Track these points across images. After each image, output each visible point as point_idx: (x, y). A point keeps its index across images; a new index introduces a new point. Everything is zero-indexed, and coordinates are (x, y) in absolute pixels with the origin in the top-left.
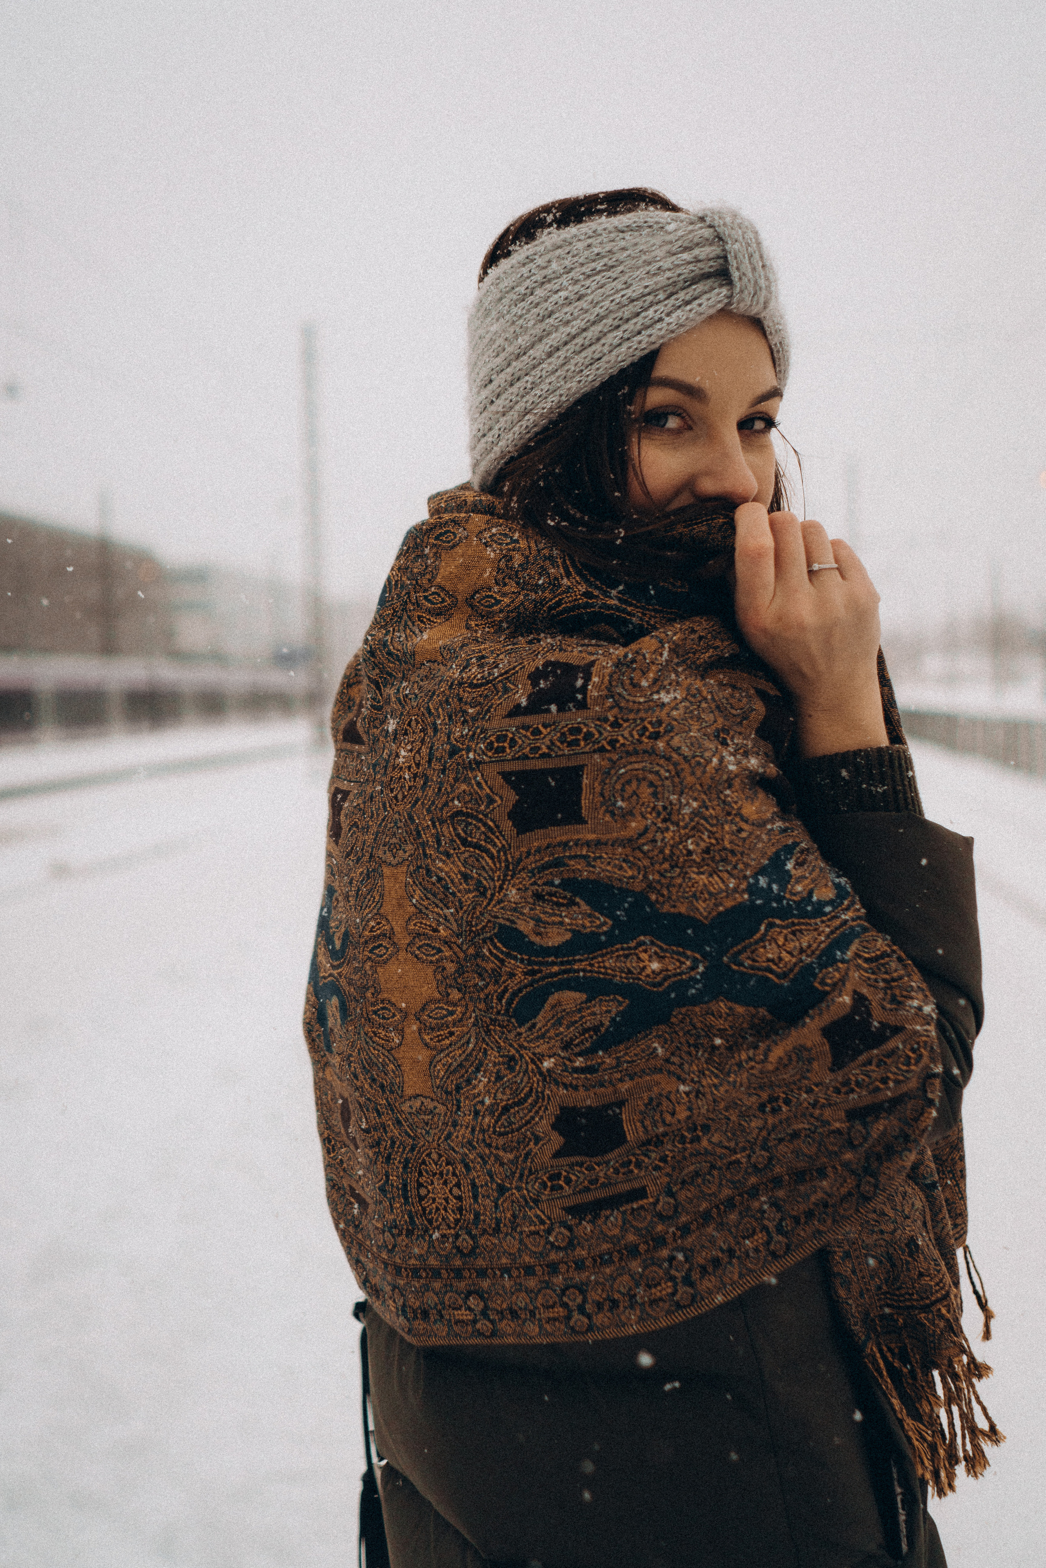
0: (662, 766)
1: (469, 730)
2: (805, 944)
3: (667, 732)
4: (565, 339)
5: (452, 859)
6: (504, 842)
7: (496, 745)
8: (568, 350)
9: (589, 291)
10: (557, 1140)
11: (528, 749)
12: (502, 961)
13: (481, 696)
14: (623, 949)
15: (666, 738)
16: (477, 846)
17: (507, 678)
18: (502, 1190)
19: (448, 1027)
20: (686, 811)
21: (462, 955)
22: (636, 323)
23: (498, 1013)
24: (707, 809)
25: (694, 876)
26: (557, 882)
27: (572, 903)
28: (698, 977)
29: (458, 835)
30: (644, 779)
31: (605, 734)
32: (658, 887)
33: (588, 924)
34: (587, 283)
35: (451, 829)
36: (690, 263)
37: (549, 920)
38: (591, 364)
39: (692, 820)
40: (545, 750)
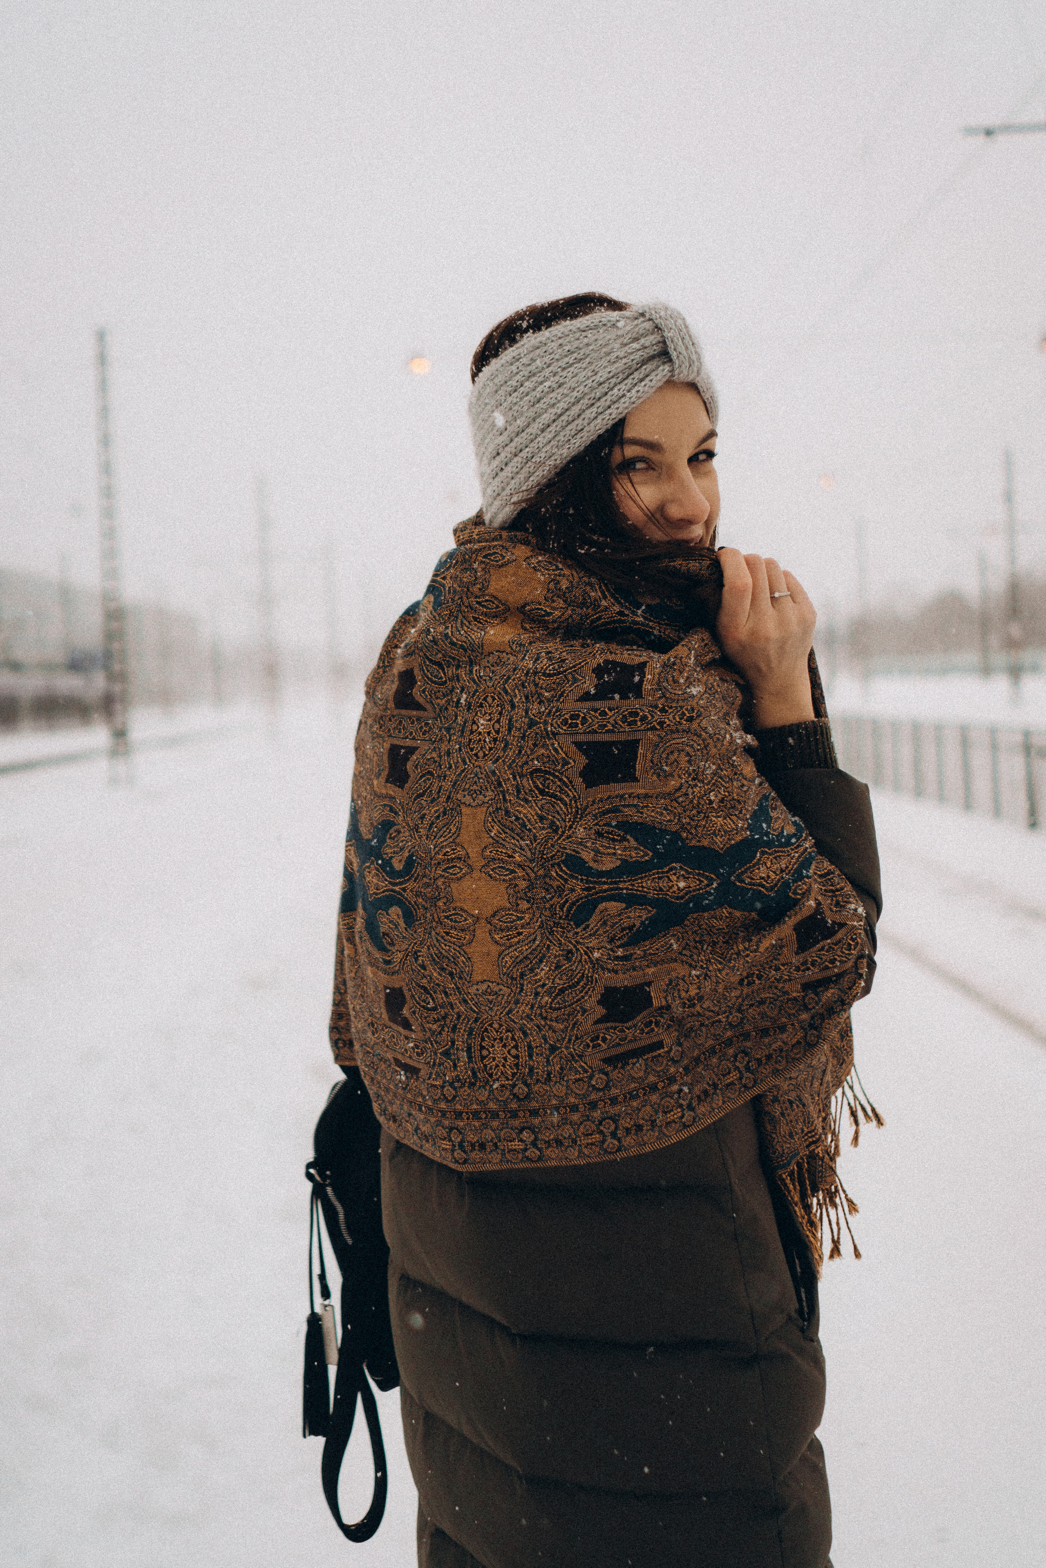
0: (695, 741)
1: (545, 709)
2: (783, 866)
3: (698, 716)
4: (554, 417)
5: (530, 804)
6: (574, 793)
7: (570, 721)
8: (557, 426)
10: (601, 1011)
11: (597, 726)
12: (566, 880)
14: (658, 873)
15: (698, 721)
16: (553, 796)
17: (574, 671)
18: (553, 1049)
19: (516, 929)
21: (532, 875)
22: (606, 400)
23: (560, 918)
24: (722, 771)
25: (713, 819)
26: (614, 824)
27: (624, 839)
28: (712, 891)
29: (536, 787)
30: (683, 751)
31: (656, 717)
32: (688, 827)
33: (634, 855)
36: (639, 349)
37: (606, 852)
38: (577, 434)
40: (610, 727)
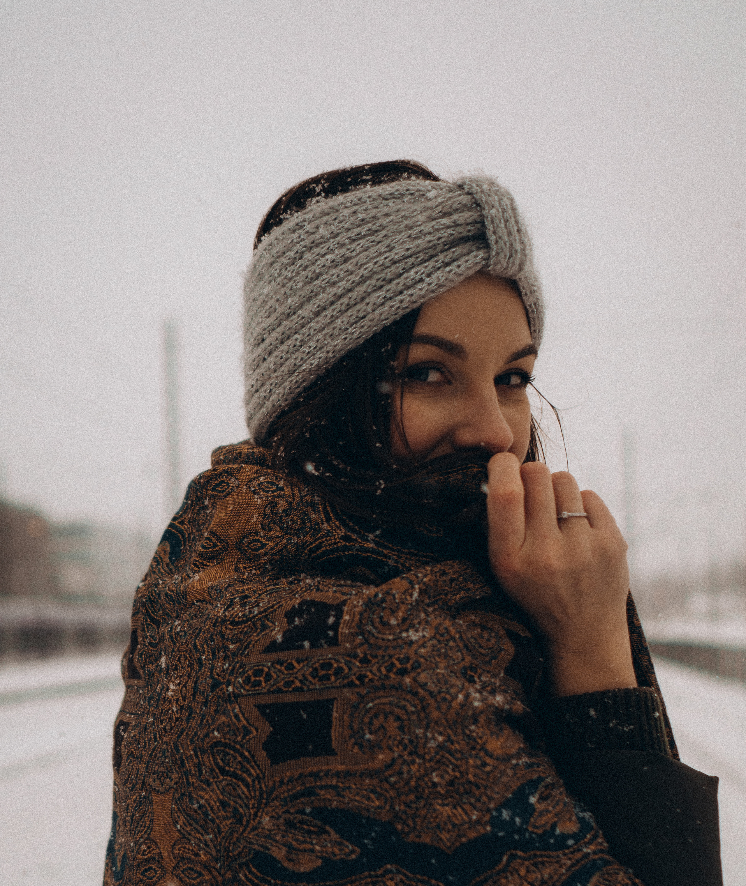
0: (408, 701)
1: (230, 665)
2: (546, 876)
3: (413, 668)
4: (332, 299)
5: (211, 787)
6: (258, 771)
7: (253, 679)
8: (334, 310)
9: (354, 254)
11: (282, 682)
13: (241, 633)
14: (371, 876)
15: (413, 675)
16: (234, 775)
17: (266, 616)
20: (432, 744)
21: (220, 879)
22: (398, 284)
24: (452, 744)
25: (438, 807)
26: (308, 811)
27: (322, 831)
29: (217, 764)
30: (391, 713)
31: (355, 670)
32: (404, 817)
33: (337, 852)
34: (353, 246)
35: (211, 759)
36: (449, 227)
37: (302, 847)
38: (356, 322)
39: (437, 753)
40: (298, 684)
